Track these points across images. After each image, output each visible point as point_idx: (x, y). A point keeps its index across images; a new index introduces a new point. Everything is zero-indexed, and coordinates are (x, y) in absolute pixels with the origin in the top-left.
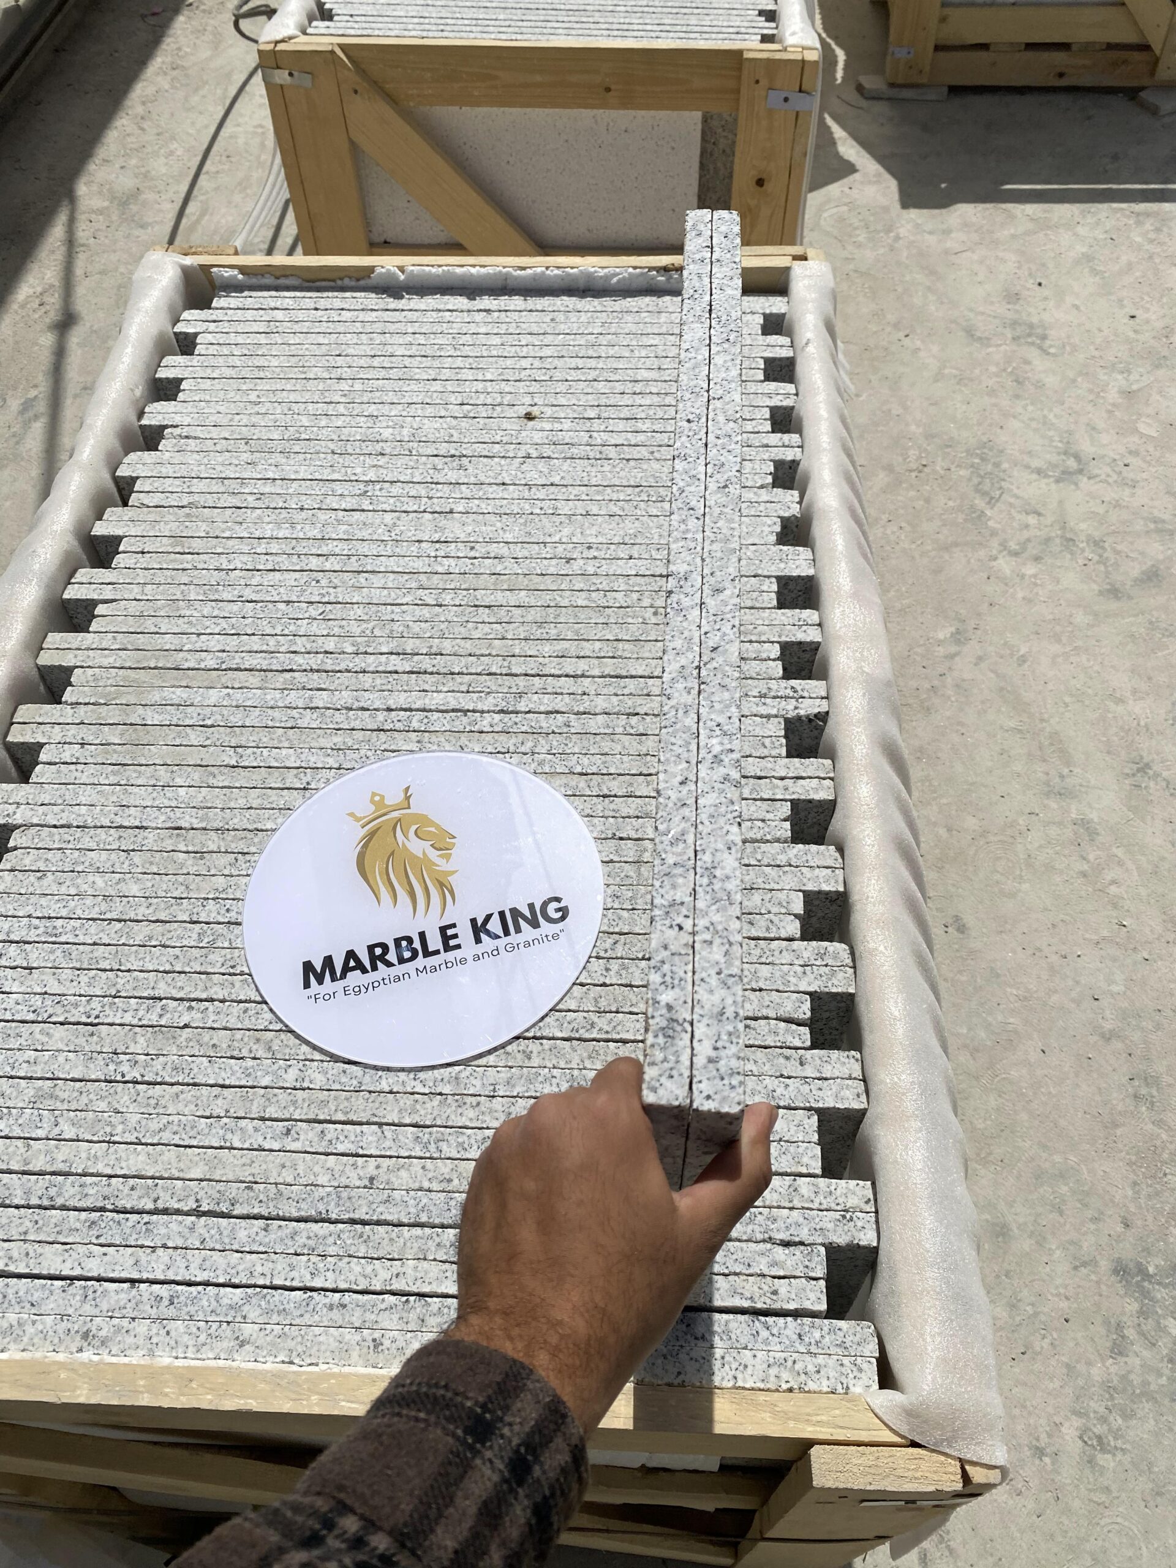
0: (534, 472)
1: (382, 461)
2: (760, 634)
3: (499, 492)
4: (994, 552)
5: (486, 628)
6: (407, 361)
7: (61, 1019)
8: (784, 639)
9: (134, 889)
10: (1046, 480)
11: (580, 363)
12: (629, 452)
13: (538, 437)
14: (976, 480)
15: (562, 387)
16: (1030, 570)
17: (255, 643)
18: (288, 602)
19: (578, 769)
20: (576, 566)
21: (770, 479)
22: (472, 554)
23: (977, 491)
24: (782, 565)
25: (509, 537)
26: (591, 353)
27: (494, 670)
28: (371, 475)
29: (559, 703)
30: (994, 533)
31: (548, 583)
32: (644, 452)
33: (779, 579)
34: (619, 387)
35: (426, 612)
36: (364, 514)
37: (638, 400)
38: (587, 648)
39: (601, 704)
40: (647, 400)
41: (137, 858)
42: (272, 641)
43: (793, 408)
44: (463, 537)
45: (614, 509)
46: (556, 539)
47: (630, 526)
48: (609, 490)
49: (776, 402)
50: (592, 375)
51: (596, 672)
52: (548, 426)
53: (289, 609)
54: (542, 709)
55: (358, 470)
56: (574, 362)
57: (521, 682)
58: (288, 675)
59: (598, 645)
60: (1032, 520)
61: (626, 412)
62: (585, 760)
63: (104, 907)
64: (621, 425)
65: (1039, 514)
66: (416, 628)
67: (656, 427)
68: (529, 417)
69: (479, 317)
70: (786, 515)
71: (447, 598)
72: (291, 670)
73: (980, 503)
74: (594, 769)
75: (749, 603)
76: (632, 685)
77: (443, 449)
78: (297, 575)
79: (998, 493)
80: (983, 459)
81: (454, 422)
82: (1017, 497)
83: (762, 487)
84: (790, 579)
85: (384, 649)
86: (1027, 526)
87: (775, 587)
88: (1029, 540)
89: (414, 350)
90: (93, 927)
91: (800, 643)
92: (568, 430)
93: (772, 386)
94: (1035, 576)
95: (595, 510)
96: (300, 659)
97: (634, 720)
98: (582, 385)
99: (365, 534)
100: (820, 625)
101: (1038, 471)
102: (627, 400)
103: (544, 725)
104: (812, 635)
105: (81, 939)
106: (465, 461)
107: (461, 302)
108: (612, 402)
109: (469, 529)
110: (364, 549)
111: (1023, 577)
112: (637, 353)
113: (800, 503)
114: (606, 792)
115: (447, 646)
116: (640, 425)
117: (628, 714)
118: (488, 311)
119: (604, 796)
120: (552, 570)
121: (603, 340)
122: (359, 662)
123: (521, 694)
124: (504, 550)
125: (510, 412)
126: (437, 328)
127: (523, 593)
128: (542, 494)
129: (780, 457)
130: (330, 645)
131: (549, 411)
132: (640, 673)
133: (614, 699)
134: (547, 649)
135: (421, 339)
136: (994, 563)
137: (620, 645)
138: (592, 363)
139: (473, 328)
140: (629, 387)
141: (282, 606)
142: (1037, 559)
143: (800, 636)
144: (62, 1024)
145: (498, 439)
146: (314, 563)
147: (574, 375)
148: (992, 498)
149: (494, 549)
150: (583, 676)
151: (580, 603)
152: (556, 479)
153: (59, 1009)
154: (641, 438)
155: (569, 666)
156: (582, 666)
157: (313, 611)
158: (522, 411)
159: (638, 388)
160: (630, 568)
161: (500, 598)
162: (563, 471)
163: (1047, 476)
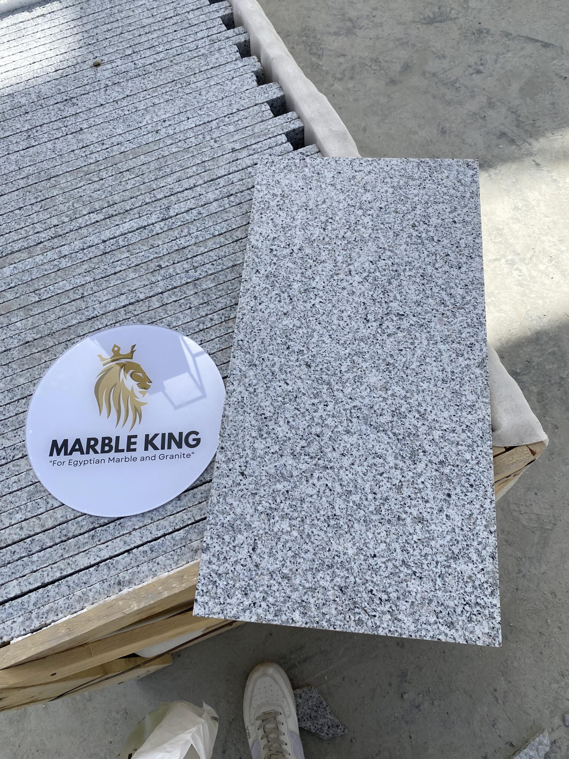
0: (115, 93)
1: (29, 117)
2: (273, 133)
3: (101, 110)
4: (331, 82)
5: (133, 182)
6: (13, 58)
8: (285, 131)
9: (22, 380)
10: (340, 38)
11: (109, 27)
12: (159, 66)
13: (107, 74)
14: (308, 49)
15: (106, 43)
16: (351, 85)
17: (14, 236)
18: (20, 209)
19: (217, 233)
20: (163, 132)
21: (238, 55)
22: (105, 147)
23: (311, 54)
24: (266, 95)
25: (119, 131)
26: (112, 19)
27: (148, 200)
28: (27, 126)
29: (191, 204)
30: (327, 73)
31: (153, 147)
32: (167, 62)
33: (267, 102)
34: (137, 33)
35: (96, 186)
36: (35, 148)
37: (150, 36)
38: (190, 172)
39: (211, 196)
40: (155, 35)
41: (14, 366)
42: (23, 232)
43: (232, 14)
44: (95, 140)
45: (167, 97)
46: (145, 123)
47: (180, 103)
48: (159, 89)
49: (221, 13)
50: (119, 31)
51: (201, 182)
52: (109, 66)
53: (22, 212)
54: (183, 210)
55: (18, 126)
56: (105, 28)
57: (165, 201)
58: (41, 246)
59: (194, 168)
60: (341, 60)
61: (147, 45)
62: (218, 227)
63: (10, 395)
64: (148, 53)
65: (344, 55)
66: (95, 195)
67: (167, 47)
68: (97, 65)
69: (40, 20)
70: (256, 69)
71: (104, 174)
72: (41, 242)
73: (314, 59)
74: (225, 230)
75: (260, 120)
76: (222, 182)
77: (59, 98)
78: (16, 193)
79: (321, 51)
80: (307, 37)
81: (57, 82)
82: (330, 50)
83: (236, 60)
84: (273, 100)
85: (85, 212)
86: (341, 64)
87: (268, 107)
88: (344, 70)
89: (13, 51)
90: (11, 407)
91: (294, 130)
92: (121, 65)
93: (216, 5)
94: (354, 87)
95: (157, 101)
96: (43, 235)
97: (232, 198)
98: (116, 38)
99: (41, 157)
100: (299, 118)
101: (336, 34)
102: (144, 39)
103: (188, 218)
104: (297, 125)
105: (8, 415)
106: (74, 100)
107: (25, 15)
108: (136, 42)
109: (96, 135)
110: (45, 165)
111: (349, 89)
112: (137, 12)
113: (259, 61)
114: (236, 238)
115: (117, 198)
116: (158, 49)
117: (228, 197)
118: (43, 15)
119: (236, 241)
120: (151, 140)
121: (115, 10)
122: (75, 224)
123: (168, 208)
124: (120, 139)
125: (85, 66)
126: (20, 34)
127: (142, 157)
128: (124, 103)
129: (238, 41)
130: (55, 221)
131: (106, 59)
132: (223, 174)
133: (217, 192)
134: (169, 180)
135: (14, 43)
136: (333, 88)
137: (206, 164)
138: (116, 25)
139: (40, 28)
140: (142, 31)
141: (18, 212)
142: (352, 78)
143: (292, 126)
145: (86, 82)
146: (22, 183)
147: (109, 35)
149: (115, 140)
150: (195, 186)
151: (174, 150)
152: (128, 93)
154: (162, 55)
155: (186, 184)
156: (192, 181)
157: (36, 208)
158: (91, 63)
159: (147, 29)
160: (191, 124)
161: (131, 164)
162: (130, 87)
163: (340, 35)
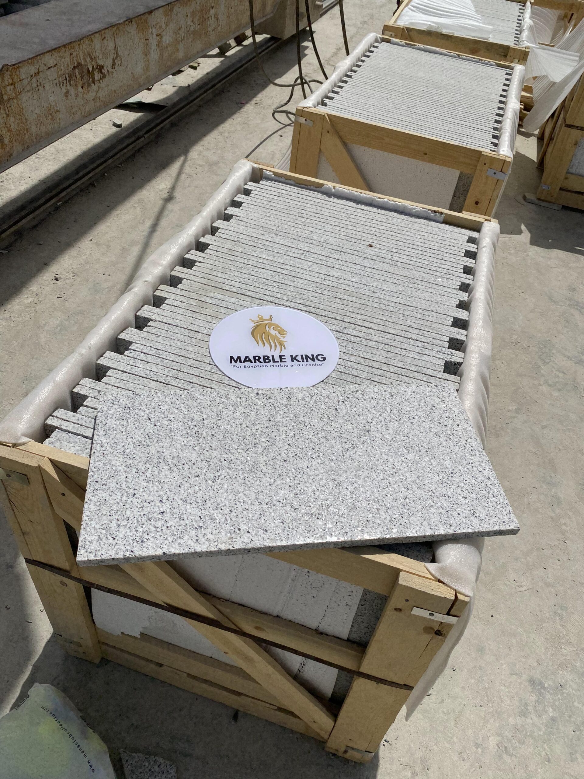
0: (367, 263)
1: (311, 246)
2: (442, 332)
3: (353, 266)
4: (542, 383)
5: (338, 305)
6: (328, 218)
7: (155, 379)
8: (451, 336)
9: (191, 349)
11: (394, 234)
12: (405, 266)
13: (372, 253)
14: (540, 354)
15: (384, 240)
16: (556, 394)
17: (252, 288)
18: (266, 279)
19: (362, 356)
20: (377, 295)
21: (458, 287)
22: (338, 282)
23: (539, 357)
24: (456, 314)
25: (353, 280)
26: (399, 232)
27: (337, 318)
28: (306, 249)
29: (359, 334)
30: (543, 376)
31: (365, 297)
32: (411, 267)
33: (454, 318)
34: (407, 245)
35: (316, 295)
36: (301, 260)
37: (413, 251)
38: (375, 320)
39: (375, 338)
40: (417, 252)
41: (194, 340)
42: (258, 289)
43: (473, 268)
44: (336, 276)
45: (395, 281)
46: (371, 285)
47: (400, 288)
48: (395, 275)
49: (467, 264)
50: (398, 239)
51: (376, 328)
52: (376, 250)
53: (266, 281)
54: (353, 334)
55: (302, 246)
56: (391, 233)
57: (347, 324)
58: (261, 301)
59: (379, 320)
60: (561, 375)
61: (407, 253)
62: (365, 354)
63: (178, 351)
64: (405, 257)
65: (565, 373)
66: (312, 298)
67: (418, 261)
68: (370, 246)
69: (359, 211)
70: (462, 299)
71: (326, 292)
72: (263, 300)
73: (540, 363)
74: (368, 357)
75: (441, 322)
76: (389, 336)
77: (335, 248)
78: (272, 272)
79: (548, 361)
80: (545, 347)
81: (341, 240)
82: (556, 364)
83: (455, 289)
84: (458, 319)
85: (299, 302)
86: (558, 377)
87: (452, 320)
88: (557, 382)
89: (331, 215)
90: (173, 356)
91: (457, 339)
92: (384, 253)
93: (467, 259)
94: (557, 396)
95: (388, 280)
96: (266, 297)
97: (387, 346)
98: (393, 241)
99: (300, 266)
100: (466, 336)
102: (409, 250)
103: (352, 339)
104: (463, 338)
105: (168, 358)
106: (342, 253)
107: (353, 204)
108: (403, 249)
109: (339, 274)
110: (299, 270)
111: (551, 395)
112: (416, 236)
113: (468, 297)
114: (370, 365)
115: (322, 307)
116: (412, 259)
117: (385, 344)
118: (363, 210)
119: (370, 367)
120: (367, 294)
121: (405, 229)
122: (288, 304)
123: (346, 328)
124: (351, 283)
125: (363, 243)
126: (343, 210)
127: (354, 298)
128: (369, 270)
129: (464, 281)
130: (279, 296)
131: (378, 246)
132: (393, 333)
133: (381, 338)
134: (359, 317)
135: (336, 212)
136: (541, 387)
137: (388, 323)
138: (399, 235)
139: (356, 214)
140: (411, 246)
141: (264, 280)
142: (559, 390)
143: (458, 337)
144: (155, 381)
145: (357, 249)
146: (279, 270)
147: (391, 237)
148: (545, 362)
149: (346, 282)
150: (371, 328)
151: (375, 306)
152: (375, 267)
153: (155, 376)
154: (411, 262)
155: (366, 324)
156: (371, 325)
157: (275, 284)
158: (368, 243)
159: (414, 247)
160: (398, 300)
161: (345, 297)
162: (379, 265)
